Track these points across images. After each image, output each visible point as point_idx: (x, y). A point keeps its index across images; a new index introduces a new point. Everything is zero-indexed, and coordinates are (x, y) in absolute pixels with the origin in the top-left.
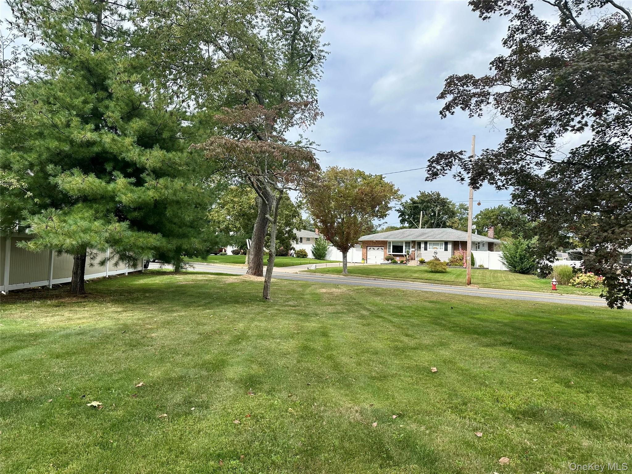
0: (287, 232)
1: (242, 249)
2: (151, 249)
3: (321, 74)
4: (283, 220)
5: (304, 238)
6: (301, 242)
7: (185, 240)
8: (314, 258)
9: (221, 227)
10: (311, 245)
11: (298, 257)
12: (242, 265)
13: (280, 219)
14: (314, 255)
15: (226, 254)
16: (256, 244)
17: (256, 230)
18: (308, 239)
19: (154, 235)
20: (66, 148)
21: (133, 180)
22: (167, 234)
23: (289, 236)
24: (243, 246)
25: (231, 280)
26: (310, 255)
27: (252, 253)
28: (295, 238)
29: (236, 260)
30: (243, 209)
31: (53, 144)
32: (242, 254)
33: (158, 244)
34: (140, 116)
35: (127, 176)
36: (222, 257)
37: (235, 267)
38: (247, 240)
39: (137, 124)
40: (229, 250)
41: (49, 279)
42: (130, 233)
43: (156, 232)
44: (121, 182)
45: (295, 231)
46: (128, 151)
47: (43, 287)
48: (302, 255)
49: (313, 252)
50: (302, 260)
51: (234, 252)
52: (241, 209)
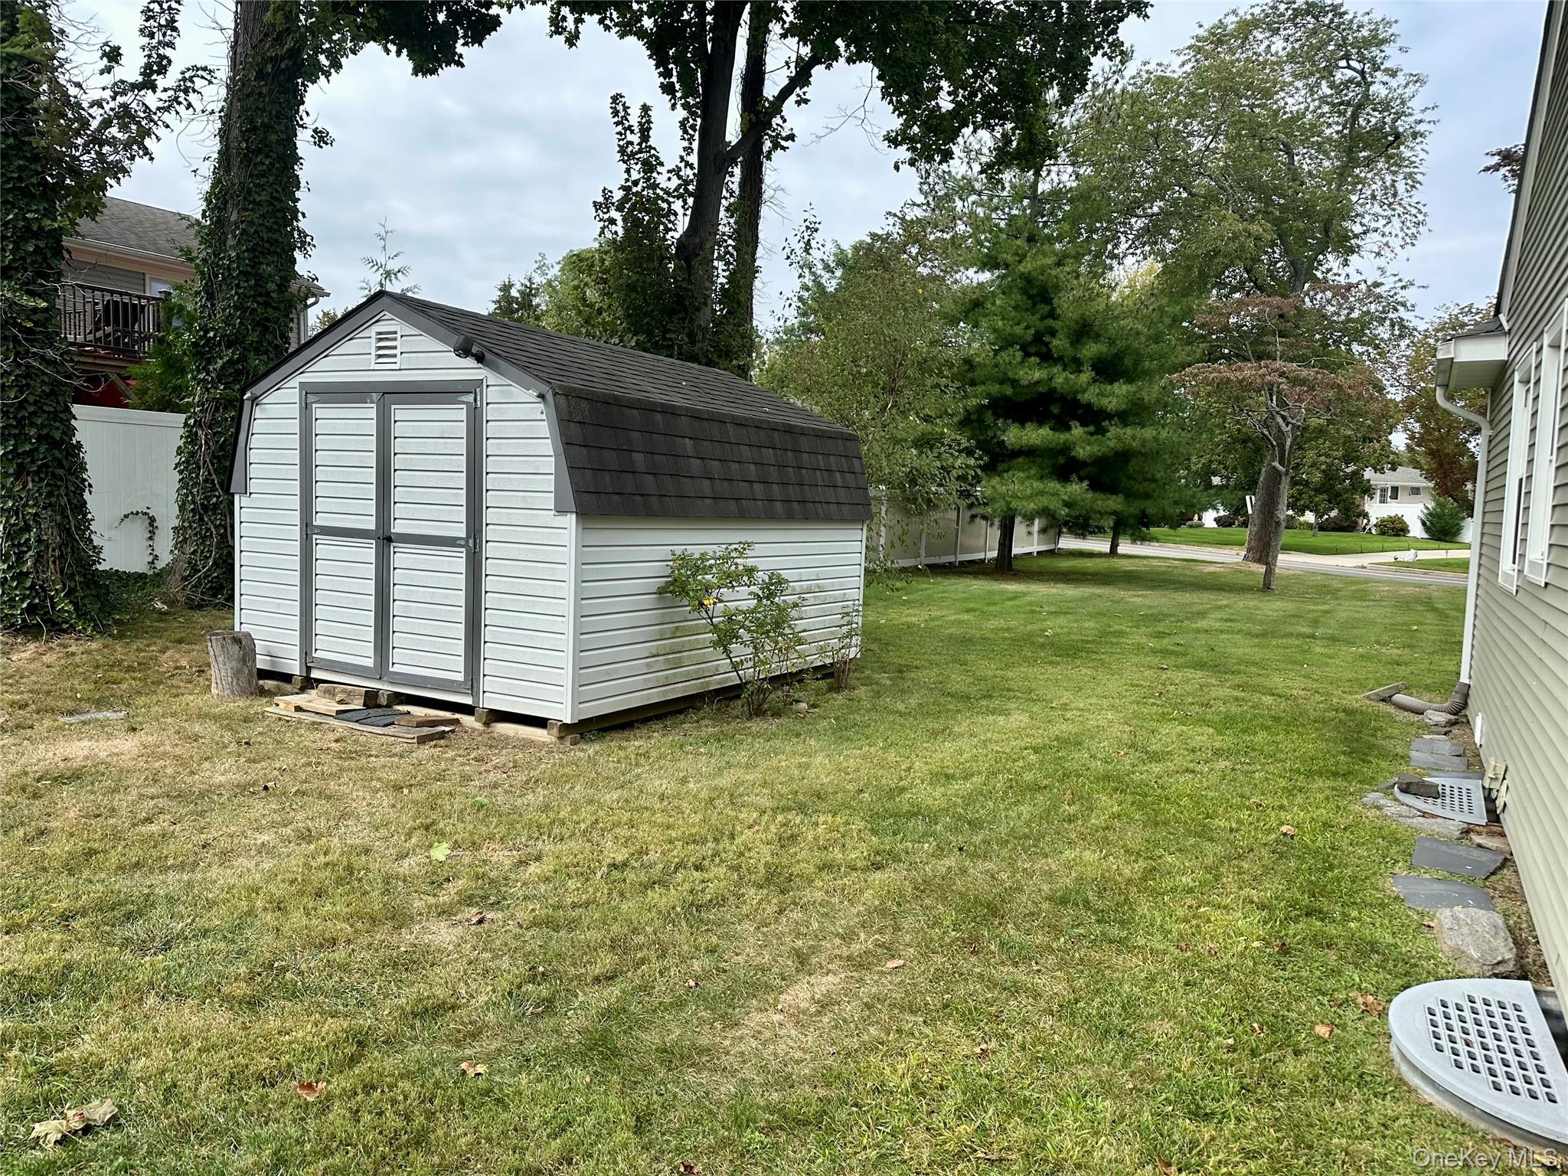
0: (1347, 476)
1: (1236, 516)
2: (1110, 514)
3: (1422, 155)
4: (1337, 450)
5: (1404, 487)
6: (1395, 496)
7: (1148, 503)
8: (1425, 536)
9: (1194, 468)
10: (1421, 506)
11: (1383, 533)
12: (1238, 548)
13: (1330, 449)
14: (1427, 529)
15: (1201, 526)
16: (1264, 505)
17: (1265, 479)
18: (1416, 491)
19: (1114, 497)
20: (1009, 391)
21: (1092, 428)
22: (1129, 495)
23: (1352, 485)
24: (1239, 509)
25: (1211, 569)
26: (1416, 530)
27: (1257, 522)
28: (1367, 490)
29: (1226, 537)
30: (1244, 430)
31: (995, 389)
32: (1239, 526)
33: (1119, 507)
34: (1097, 337)
35: (1084, 424)
36: (1192, 531)
37: (1221, 551)
38: (1248, 498)
39: (1091, 350)
40: (1209, 518)
41: (955, 554)
42: (1090, 495)
43: (1114, 492)
44: (1077, 431)
45: (1368, 474)
46: (1084, 391)
47: (950, 563)
48: (1395, 529)
49: (1424, 523)
50: (1392, 542)
51: (1218, 520)
52: (1239, 430)
